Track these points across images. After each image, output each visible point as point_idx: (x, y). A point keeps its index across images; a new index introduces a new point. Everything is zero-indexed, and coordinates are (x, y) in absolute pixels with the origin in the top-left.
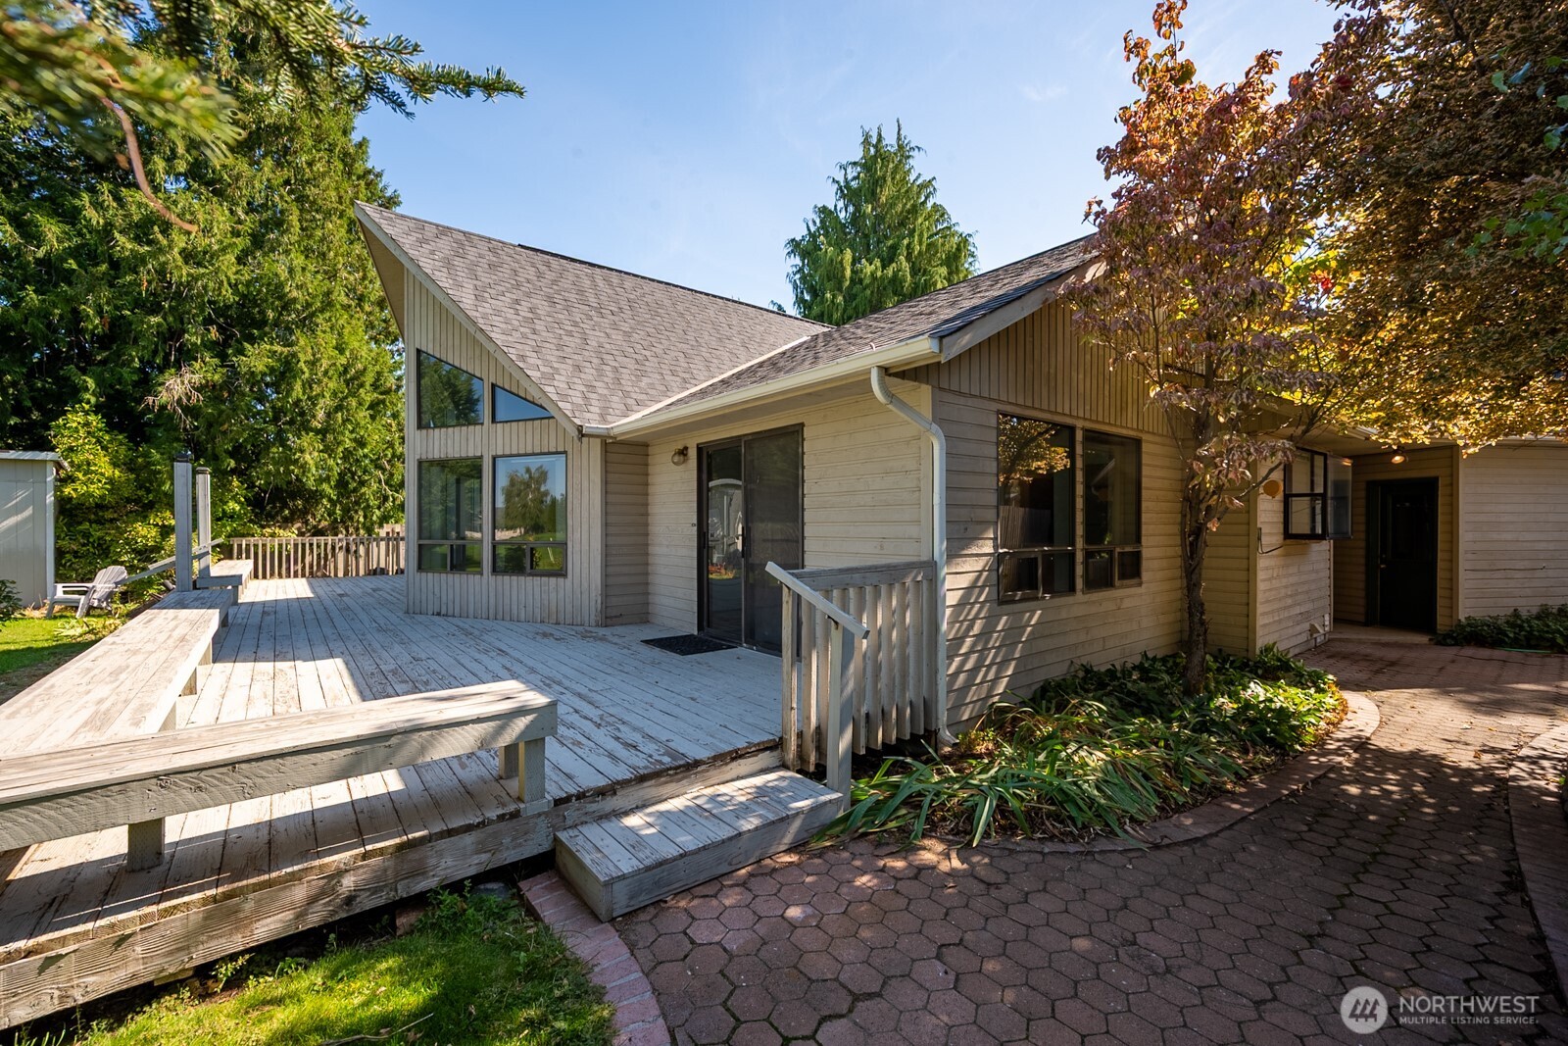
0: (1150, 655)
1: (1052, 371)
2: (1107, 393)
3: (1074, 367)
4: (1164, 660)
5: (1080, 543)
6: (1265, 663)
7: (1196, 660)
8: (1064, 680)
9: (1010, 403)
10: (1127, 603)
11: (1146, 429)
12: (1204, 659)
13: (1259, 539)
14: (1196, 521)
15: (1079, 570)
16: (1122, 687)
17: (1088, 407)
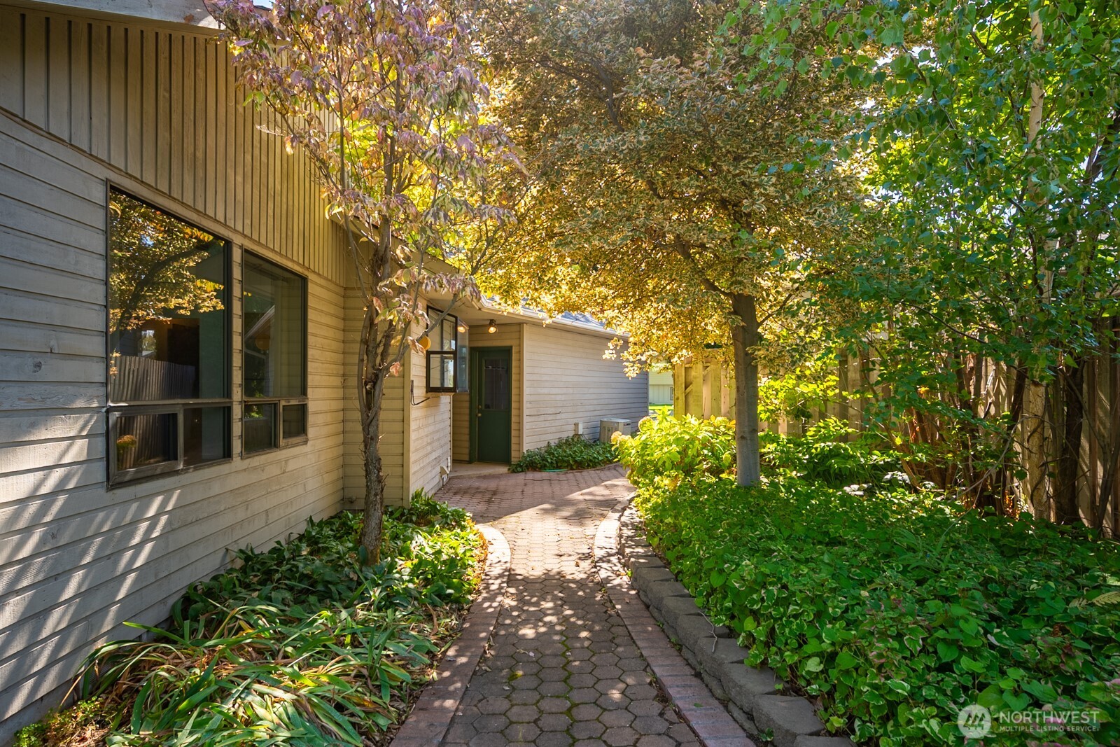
0: (316, 520)
1: (200, 154)
2: (271, 212)
3: (230, 164)
4: (329, 522)
5: (237, 394)
6: (417, 509)
7: (373, 523)
8: (215, 578)
9: (131, 176)
10: (292, 466)
11: (312, 267)
12: (381, 521)
13: (412, 391)
14: (373, 367)
15: (237, 429)
16: (293, 571)
17: (248, 222)
